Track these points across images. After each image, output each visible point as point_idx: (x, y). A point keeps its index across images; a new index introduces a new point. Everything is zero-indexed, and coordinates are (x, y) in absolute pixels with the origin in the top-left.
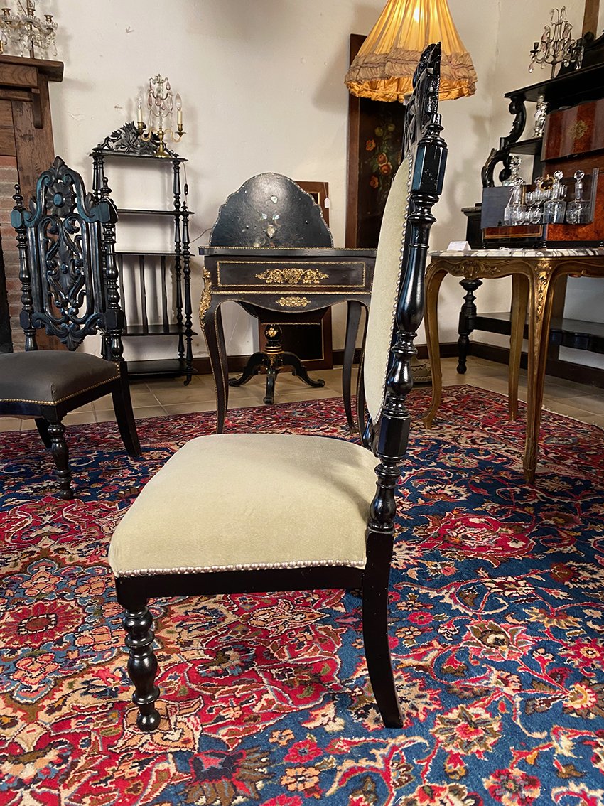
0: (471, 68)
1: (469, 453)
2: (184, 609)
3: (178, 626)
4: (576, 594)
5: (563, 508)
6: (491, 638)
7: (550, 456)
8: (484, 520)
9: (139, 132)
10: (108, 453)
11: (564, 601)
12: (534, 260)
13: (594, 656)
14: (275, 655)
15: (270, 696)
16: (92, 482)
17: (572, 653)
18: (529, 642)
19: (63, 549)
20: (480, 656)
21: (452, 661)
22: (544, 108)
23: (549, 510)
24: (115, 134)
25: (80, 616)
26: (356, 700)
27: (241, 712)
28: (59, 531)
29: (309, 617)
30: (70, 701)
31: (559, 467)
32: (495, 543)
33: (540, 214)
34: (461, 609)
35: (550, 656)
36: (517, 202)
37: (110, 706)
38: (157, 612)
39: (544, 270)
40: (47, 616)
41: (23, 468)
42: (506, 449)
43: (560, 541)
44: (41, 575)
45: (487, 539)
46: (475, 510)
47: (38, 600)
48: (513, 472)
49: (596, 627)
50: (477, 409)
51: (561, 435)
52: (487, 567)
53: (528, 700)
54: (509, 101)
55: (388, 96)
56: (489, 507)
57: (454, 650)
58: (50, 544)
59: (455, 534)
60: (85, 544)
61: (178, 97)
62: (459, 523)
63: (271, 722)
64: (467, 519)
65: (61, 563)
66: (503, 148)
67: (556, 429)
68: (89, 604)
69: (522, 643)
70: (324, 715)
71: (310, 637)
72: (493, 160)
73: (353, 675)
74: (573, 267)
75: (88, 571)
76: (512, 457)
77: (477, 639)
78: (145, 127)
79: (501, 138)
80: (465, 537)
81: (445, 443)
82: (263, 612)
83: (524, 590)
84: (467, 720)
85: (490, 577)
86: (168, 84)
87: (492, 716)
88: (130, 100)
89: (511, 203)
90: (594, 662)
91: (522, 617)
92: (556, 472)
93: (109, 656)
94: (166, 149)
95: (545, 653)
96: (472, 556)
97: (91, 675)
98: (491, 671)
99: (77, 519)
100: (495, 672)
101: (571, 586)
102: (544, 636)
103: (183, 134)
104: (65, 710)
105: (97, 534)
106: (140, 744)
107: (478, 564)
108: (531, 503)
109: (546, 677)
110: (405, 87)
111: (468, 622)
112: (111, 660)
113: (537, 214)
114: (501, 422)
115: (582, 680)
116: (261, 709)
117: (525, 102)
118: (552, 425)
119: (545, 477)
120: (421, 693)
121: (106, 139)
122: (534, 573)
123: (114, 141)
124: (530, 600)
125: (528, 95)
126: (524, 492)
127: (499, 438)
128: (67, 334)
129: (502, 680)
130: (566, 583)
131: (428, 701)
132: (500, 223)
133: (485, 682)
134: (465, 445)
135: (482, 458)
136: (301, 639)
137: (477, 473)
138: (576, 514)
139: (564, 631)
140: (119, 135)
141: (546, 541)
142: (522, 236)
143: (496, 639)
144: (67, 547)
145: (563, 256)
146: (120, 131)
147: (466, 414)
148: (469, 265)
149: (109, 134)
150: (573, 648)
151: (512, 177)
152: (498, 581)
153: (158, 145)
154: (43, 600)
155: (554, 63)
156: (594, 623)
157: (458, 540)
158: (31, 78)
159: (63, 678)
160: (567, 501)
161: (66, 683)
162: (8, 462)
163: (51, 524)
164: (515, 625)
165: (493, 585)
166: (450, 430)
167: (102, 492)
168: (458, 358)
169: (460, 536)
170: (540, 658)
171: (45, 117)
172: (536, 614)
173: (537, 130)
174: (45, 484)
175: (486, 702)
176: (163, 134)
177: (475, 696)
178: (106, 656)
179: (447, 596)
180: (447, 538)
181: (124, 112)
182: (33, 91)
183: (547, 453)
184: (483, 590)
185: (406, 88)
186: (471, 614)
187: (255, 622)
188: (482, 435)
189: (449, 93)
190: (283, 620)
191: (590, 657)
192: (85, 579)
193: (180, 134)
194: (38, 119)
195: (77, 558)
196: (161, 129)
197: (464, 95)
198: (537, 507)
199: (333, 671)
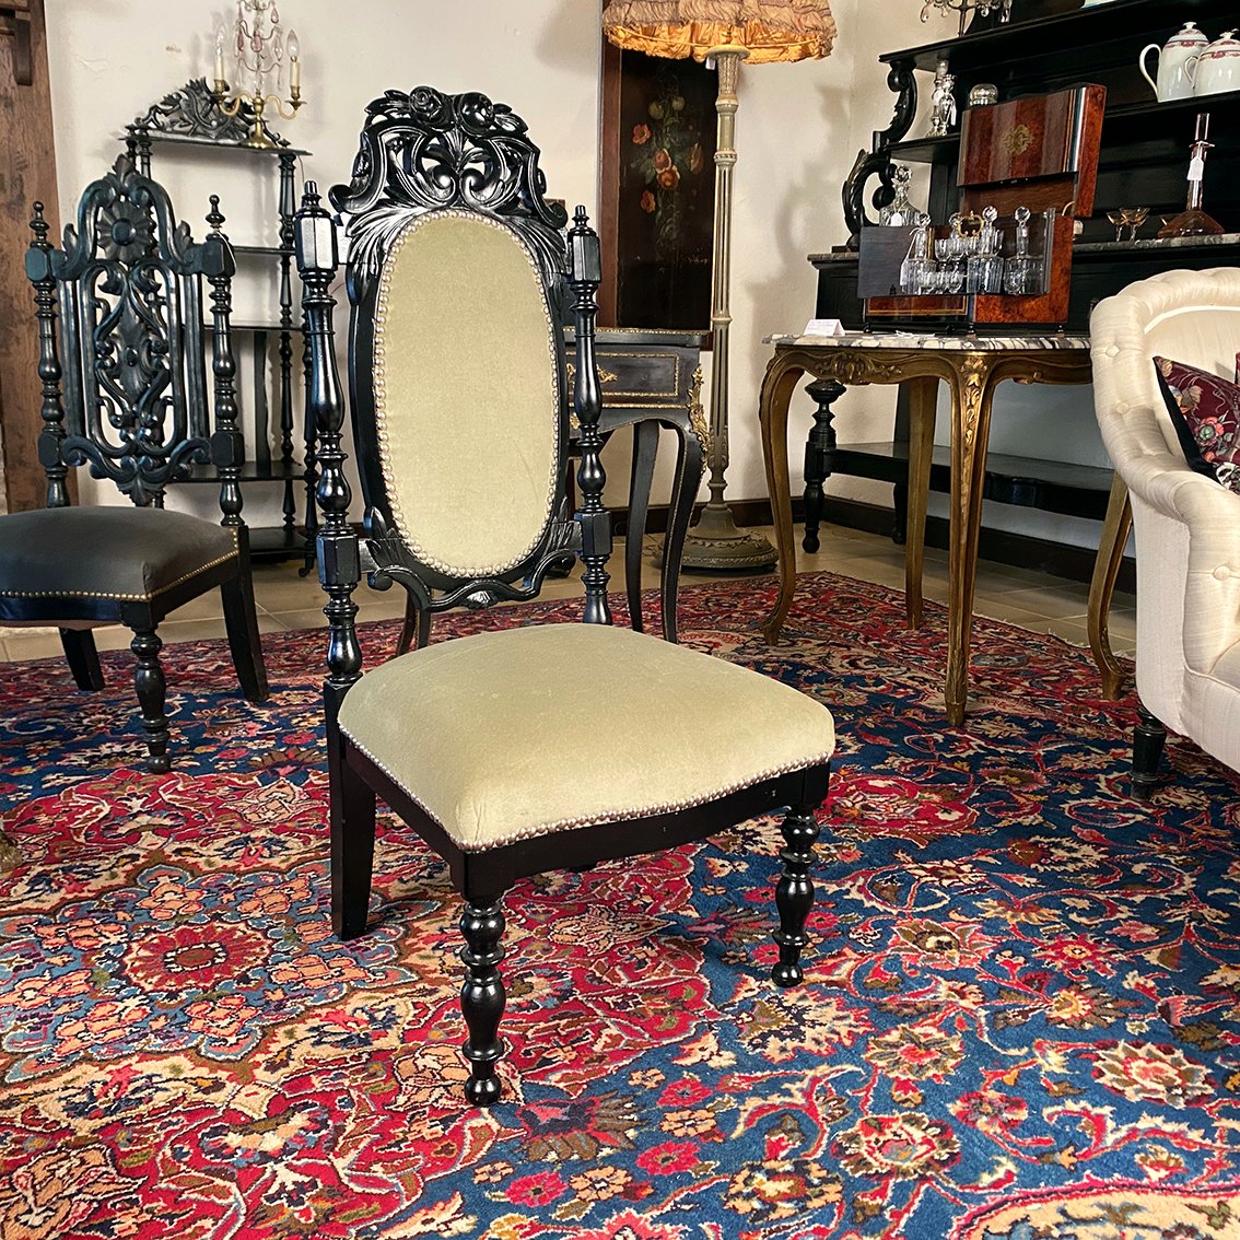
0: (825, 12)
1: (849, 682)
2: (436, 926)
3: (433, 949)
4: (1049, 880)
5: (1016, 762)
6: (931, 942)
7: (983, 684)
8: (891, 782)
9: (215, 99)
10: (202, 697)
11: (1033, 890)
12: (960, 355)
13: (1083, 955)
14: (605, 978)
15: (614, 1031)
16: (194, 743)
17: (1053, 954)
18: (987, 945)
19: (188, 849)
20: (919, 965)
21: (877, 973)
22: (948, 85)
23: (993, 766)
24: (169, 100)
25: (262, 943)
26: (746, 1028)
27: (575, 1053)
28: (167, 822)
29: (644, 925)
30: (296, 1053)
31: (1001, 700)
32: (916, 814)
33: (963, 276)
34: (878, 906)
35: (1022, 959)
36: (921, 254)
37: (365, 1056)
38: (393, 931)
39: (976, 371)
40: (206, 944)
41: (52, 724)
42: (909, 675)
43: (1018, 808)
44: (164, 889)
45: (902, 809)
46: (875, 768)
47: (178, 925)
48: (926, 710)
49: (1084, 920)
50: (850, 612)
51: (998, 652)
52: (909, 848)
53: (995, 1014)
54: (888, 68)
55: (674, 49)
56: (897, 763)
57: (879, 959)
58: (161, 843)
59: (850, 804)
60: (226, 840)
61: (292, 36)
62: (853, 787)
63: (626, 1062)
64: (866, 782)
65: (194, 870)
66: (880, 149)
67: (989, 643)
68: (270, 927)
69: (978, 945)
70: (702, 1049)
71: (653, 954)
72: (862, 170)
73: (733, 997)
74: (1022, 368)
75: (249, 879)
76: (921, 688)
77: (911, 944)
78: (227, 89)
79: (875, 133)
80: (866, 807)
81: (806, 667)
82: (569, 923)
83: (970, 876)
84: (912, 1041)
85: (915, 861)
86: (275, 12)
87: (949, 1034)
88: (196, 37)
89: (912, 256)
90: (1085, 963)
91: (974, 912)
92: (997, 708)
93: (336, 994)
94: (266, 131)
95: (1013, 956)
96: (882, 833)
97: (317, 1019)
98: (938, 982)
99: (191, 804)
100: (944, 983)
101: (1041, 869)
102: (1009, 935)
103: (299, 104)
104: (294, 1065)
105: (239, 825)
106: (433, 1099)
107: (894, 845)
108: (964, 756)
109: (1018, 984)
110: (705, 34)
111: (894, 923)
112: (342, 998)
113: (956, 276)
114: (894, 632)
115: (1069, 985)
116: (604, 1047)
117: (915, 71)
118: (980, 635)
119: (980, 717)
120: (841, 1014)
121: (151, 109)
122: (982, 854)
123: (166, 113)
124: (982, 891)
125: (919, 60)
126: (949, 740)
127: (895, 657)
128: (134, 476)
129: (956, 992)
130: (1033, 866)
131: (854, 1023)
132: (893, 289)
133: (932, 995)
134: (840, 670)
135: (873, 689)
136: (640, 956)
137: (868, 713)
138: (1037, 770)
139: (1038, 927)
140: (178, 102)
141: (997, 810)
142: (933, 312)
143: (939, 942)
144: (194, 846)
145: (1005, 350)
146: (178, 95)
147: (832, 621)
148: (848, 361)
149: (158, 99)
150: (1053, 947)
151: (895, 202)
152: (928, 866)
153: (250, 122)
154: (186, 923)
155: (962, 9)
156: (1079, 915)
157: (856, 813)
159: (273, 1025)
160: (1020, 752)
161: (281, 1031)
162: (15, 715)
163: (148, 813)
164: (964, 923)
165: (923, 873)
166: (810, 646)
167: (220, 760)
168: (804, 525)
169: (858, 806)
170: (1006, 962)
171: (36, 64)
172: (994, 908)
173: (937, 122)
174: (105, 750)
175: (937, 1018)
176: (262, 104)
177: (921, 1013)
178: (331, 994)
179: (854, 890)
180: (837, 809)
181: (184, 59)
182: (19, 15)
183: (978, 680)
184: (908, 880)
185: (707, 37)
186: (895, 912)
187: (560, 937)
188: (865, 653)
189: (785, 50)
190: (605, 932)
191: (1077, 957)
192: (246, 891)
193: (296, 105)
194: (22, 68)
195: (219, 862)
196: (258, 93)
197: (810, 55)
198: (975, 761)
199: (701, 994)
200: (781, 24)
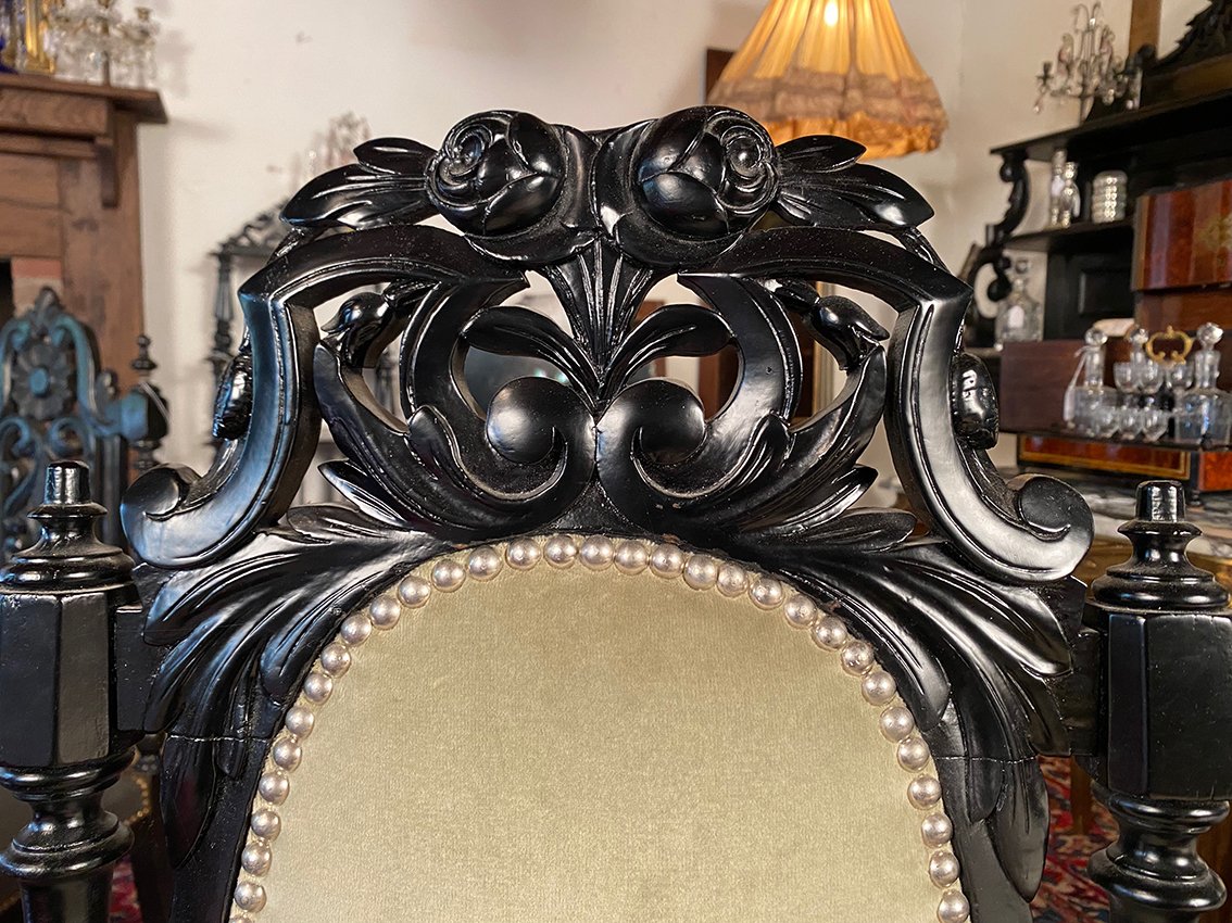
0: (936, 103)
22: (1068, 173)
24: (262, 218)
33: (1166, 415)
36: (1094, 381)
54: (998, 161)
66: (994, 243)
72: (973, 262)
79: (987, 227)
86: (367, 128)
88: (297, 156)
89: (1080, 382)
113: (1155, 415)
117: (1027, 163)
121: (244, 226)
123: (260, 229)
125: (1031, 150)
132: (1054, 423)
140: (270, 218)
146: (272, 212)
149: (251, 217)
151: (1014, 296)
155: (1082, 97)
158: (95, 119)
171: (123, 188)
173: (1057, 212)
181: (284, 179)
182: (100, 141)
189: (891, 147)
194: (110, 192)
197: (918, 149)
200: (888, 116)
